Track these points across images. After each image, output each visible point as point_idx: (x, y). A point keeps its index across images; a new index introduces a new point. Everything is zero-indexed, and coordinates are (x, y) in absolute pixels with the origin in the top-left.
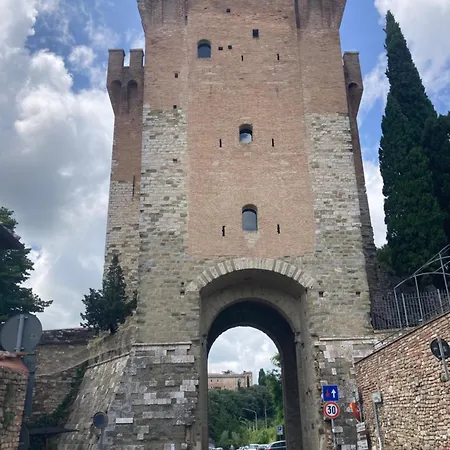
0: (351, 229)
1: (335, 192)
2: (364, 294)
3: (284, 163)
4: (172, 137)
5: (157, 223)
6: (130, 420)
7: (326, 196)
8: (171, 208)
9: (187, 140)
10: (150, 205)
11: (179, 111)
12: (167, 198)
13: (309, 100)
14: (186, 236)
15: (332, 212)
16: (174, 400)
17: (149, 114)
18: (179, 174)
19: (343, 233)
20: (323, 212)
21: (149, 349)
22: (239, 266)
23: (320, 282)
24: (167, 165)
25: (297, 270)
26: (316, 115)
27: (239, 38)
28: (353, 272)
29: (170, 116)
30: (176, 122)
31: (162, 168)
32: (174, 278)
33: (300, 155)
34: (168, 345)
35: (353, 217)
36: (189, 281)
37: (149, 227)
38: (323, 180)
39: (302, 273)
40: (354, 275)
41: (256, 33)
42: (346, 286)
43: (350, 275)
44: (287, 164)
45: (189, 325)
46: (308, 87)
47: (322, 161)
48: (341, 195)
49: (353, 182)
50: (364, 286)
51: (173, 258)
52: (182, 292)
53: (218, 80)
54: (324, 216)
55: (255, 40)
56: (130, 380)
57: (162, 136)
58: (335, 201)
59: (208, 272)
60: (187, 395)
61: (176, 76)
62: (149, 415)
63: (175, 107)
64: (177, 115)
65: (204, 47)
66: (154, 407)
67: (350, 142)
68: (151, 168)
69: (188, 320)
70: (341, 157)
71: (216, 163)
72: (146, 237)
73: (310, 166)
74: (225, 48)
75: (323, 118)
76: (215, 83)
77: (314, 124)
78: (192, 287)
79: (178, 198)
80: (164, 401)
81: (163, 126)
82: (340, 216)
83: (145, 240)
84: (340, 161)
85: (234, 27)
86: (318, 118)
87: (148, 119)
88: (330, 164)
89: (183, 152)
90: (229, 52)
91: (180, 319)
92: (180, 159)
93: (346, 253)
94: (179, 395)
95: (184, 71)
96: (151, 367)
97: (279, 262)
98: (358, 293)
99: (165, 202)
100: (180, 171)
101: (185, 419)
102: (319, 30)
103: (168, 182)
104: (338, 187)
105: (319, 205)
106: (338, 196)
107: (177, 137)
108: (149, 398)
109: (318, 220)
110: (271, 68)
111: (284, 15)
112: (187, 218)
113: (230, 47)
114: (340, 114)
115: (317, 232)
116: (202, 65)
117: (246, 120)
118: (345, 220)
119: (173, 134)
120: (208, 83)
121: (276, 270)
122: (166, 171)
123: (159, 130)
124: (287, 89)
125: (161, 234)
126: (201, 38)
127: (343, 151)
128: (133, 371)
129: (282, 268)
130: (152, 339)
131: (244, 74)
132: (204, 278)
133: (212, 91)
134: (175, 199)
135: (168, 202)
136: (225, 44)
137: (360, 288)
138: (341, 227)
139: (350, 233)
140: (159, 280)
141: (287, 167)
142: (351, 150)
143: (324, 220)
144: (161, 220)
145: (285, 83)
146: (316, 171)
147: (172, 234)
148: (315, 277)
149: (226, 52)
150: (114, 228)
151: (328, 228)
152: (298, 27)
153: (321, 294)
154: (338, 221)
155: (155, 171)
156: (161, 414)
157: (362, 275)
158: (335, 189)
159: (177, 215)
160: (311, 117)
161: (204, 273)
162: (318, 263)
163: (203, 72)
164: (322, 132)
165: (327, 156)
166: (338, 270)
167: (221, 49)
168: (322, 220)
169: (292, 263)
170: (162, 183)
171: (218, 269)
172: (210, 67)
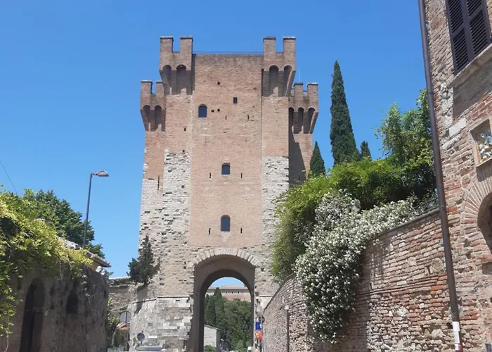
1: (276, 208)
3: (247, 189)
4: (181, 171)
5: (171, 226)
6: (156, 337)
8: (179, 216)
9: (190, 173)
10: (168, 215)
11: (186, 154)
12: (177, 210)
13: (265, 147)
14: (187, 234)
16: (179, 327)
17: (168, 156)
18: (185, 195)
20: (268, 220)
21: (166, 299)
22: (218, 253)
23: (262, 263)
24: (178, 189)
25: (250, 256)
26: (269, 158)
27: (224, 103)
29: (181, 157)
30: (184, 161)
31: (175, 191)
32: (181, 259)
33: (257, 184)
34: (176, 297)
36: (189, 261)
37: (167, 228)
39: (253, 257)
41: (235, 100)
44: (249, 189)
45: (188, 286)
46: (265, 138)
47: (270, 188)
51: (180, 248)
52: (185, 268)
53: (210, 133)
54: (268, 223)
55: (235, 105)
56: (156, 316)
57: (175, 171)
59: (200, 256)
60: (186, 324)
61: (185, 130)
62: (166, 334)
63: (184, 151)
64: (185, 156)
65: (203, 111)
66: (169, 331)
67: (288, 176)
69: (188, 283)
70: (281, 185)
71: (207, 189)
72: (165, 234)
74: (216, 111)
75: (273, 160)
76: (209, 135)
77: (267, 164)
78: (191, 265)
79: (184, 210)
80: (174, 328)
81: (177, 164)
83: (164, 236)
84: (281, 188)
85: (222, 95)
86: (270, 160)
87: (167, 159)
88: (274, 190)
89: (187, 181)
90: (218, 114)
91: (183, 283)
92: (186, 185)
94: (182, 325)
95: (190, 126)
96: (167, 309)
97: (240, 251)
99: (175, 213)
100: (185, 193)
101: (183, 337)
102: (276, 97)
103: (179, 200)
105: (266, 216)
107: (184, 171)
108: (166, 326)
109: (264, 225)
110: (244, 125)
111: (254, 87)
112: (188, 223)
113: (219, 110)
114: (284, 157)
115: (263, 233)
116: (201, 122)
117: (226, 160)
119: (182, 169)
120: (204, 135)
121: (238, 256)
122: (177, 193)
123: (174, 166)
124: (252, 140)
125: (173, 233)
126: (201, 103)
127: (283, 181)
128: (158, 311)
129: (242, 254)
130: (167, 293)
131: (227, 129)
132: (197, 259)
133: (207, 141)
134: (182, 211)
135: (179, 213)
136: (216, 108)
140: (172, 261)
141: (249, 192)
142: (287, 181)
143: (268, 225)
144: (174, 224)
145: (251, 135)
146: (266, 194)
147: (180, 233)
148: (260, 260)
149: (216, 114)
151: (270, 230)
152: (262, 95)
153: (262, 270)
155: (171, 193)
156: (171, 334)
158: (276, 206)
159: (183, 221)
160: (265, 159)
161: (198, 256)
163: (202, 128)
164: (272, 169)
165: (273, 185)
167: (213, 111)
169: (248, 251)
170: (175, 201)
171: (205, 254)
172: (206, 124)
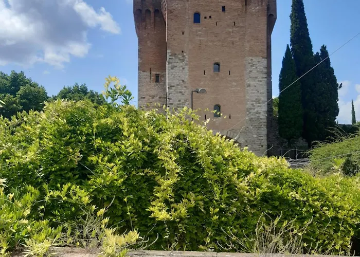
0: (262, 117)
1: (257, 99)
2: (265, 147)
3: (234, 84)
4: (181, 68)
7: (252, 101)
9: (189, 70)
10: (172, 104)
11: (185, 54)
12: (179, 101)
13: (248, 49)
15: (254, 109)
17: (170, 56)
18: (185, 88)
19: (258, 119)
20: (251, 109)
23: (246, 141)
24: (180, 83)
26: (251, 58)
27: (215, 11)
28: (261, 137)
30: (183, 60)
31: (178, 85)
33: (241, 80)
35: (264, 112)
38: (252, 93)
40: (261, 138)
41: (224, 8)
42: (257, 143)
43: (259, 138)
44: (236, 84)
46: (248, 42)
47: (252, 83)
48: (259, 101)
49: (265, 94)
50: (265, 143)
53: (204, 37)
54: (251, 111)
55: (223, 13)
57: (176, 68)
58: (256, 103)
61: (183, 33)
63: (183, 51)
64: (183, 56)
65: (197, 18)
67: (266, 73)
68: (172, 85)
70: (261, 81)
71: (202, 83)
73: (246, 86)
74: (208, 17)
75: (254, 60)
76: (203, 39)
77: (249, 63)
79: (185, 101)
81: (177, 62)
82: (258, 111)
84: (260, 83)
85: (213, 4)
86: (252, 60)
87: (170, 59)
89: (187, 77)
90: (210, 20)
92: (185, 80)
93: (259, 128)
95: (186, 30)
97: (229, 132)
98: (262, 146)
99: (179, 103)
100: (185, 87)
102: (256, 7)
103: (180, 92)
104: (258, 96)
105: (249, 105)
106: (258, 101)
107: (184, 69)
109: (248, 113)
110: (230, 30)
113: (210, 17)
114: (263, 57)
116: (196, 27)
117: (217, 60)
118: (260, 113)
119: (182, 67)
120: (199, 38)
122: (179, 86)
123: (175, 64)
124: (238, 43)
126: (195, 11)
127: (263, 78)
131: (217, 34)
133: (201, 43)
134: (183, 101)
135: (180, 103)
136: (208, 15)
137: (263, 144)
138: (258, 117)
139: (261, 119)
141: (235, 86)
142: (266, 78)
145: (237, 39)
146: (248, 88)
148: (244, 139)
149: (208, 20)
150: (142, 98)
151: (252, 117)
152: (246, 5)
154: (257, 113)
155: (173, 86)
157: (265, 138)
158: (257, 98)
160: (249, 59)
162: (246, 133)
163: (197, 32)
164: (253, 68)
165: (255, 80)
166: (255, 136)
167: (205, 18)
168: (250, 113)
169: (235, 132)
170: (177, 92)
172: (200, 29)
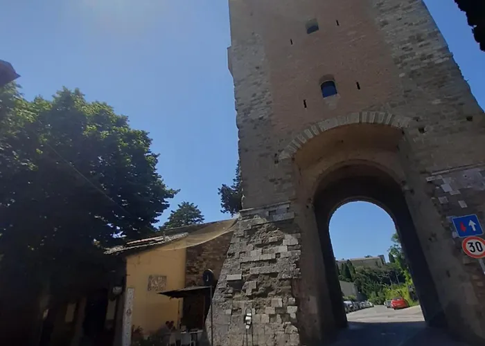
5: (249, 115)
6: (238, 277)
8: (258, 101)
14: (272, 118)
16: (278, 255)
22: (325, 126)
25: (386, 115)
29: (250, 40)
32: (268, 151)
34: (269, 208)
36: (280, 151)
39: (393, 116)
45: (285, 186)
52: (277, 162)
59: (296, 140)
60: (290, 247)
62: (256, 270)
66: (260, 262)
69: (284, 182)
72: (242, 127)
78: (284, 155)
80: (269, 257)
91: (277, 183)
94: (282, 249)
96: (256, 227)
101: (289, 273)
108: (256, 255)
112: (272, 104)
115: (402, 75)
121: (363, 121)
125: (252, 121)
132: (293, 145)
143: (406, 64)
144: (252, 111)
147: (261, 119)
153: (422, 130)
156: (267, 269)
159: (264, 104)
161: (293, 141)
171: (305, 135)
